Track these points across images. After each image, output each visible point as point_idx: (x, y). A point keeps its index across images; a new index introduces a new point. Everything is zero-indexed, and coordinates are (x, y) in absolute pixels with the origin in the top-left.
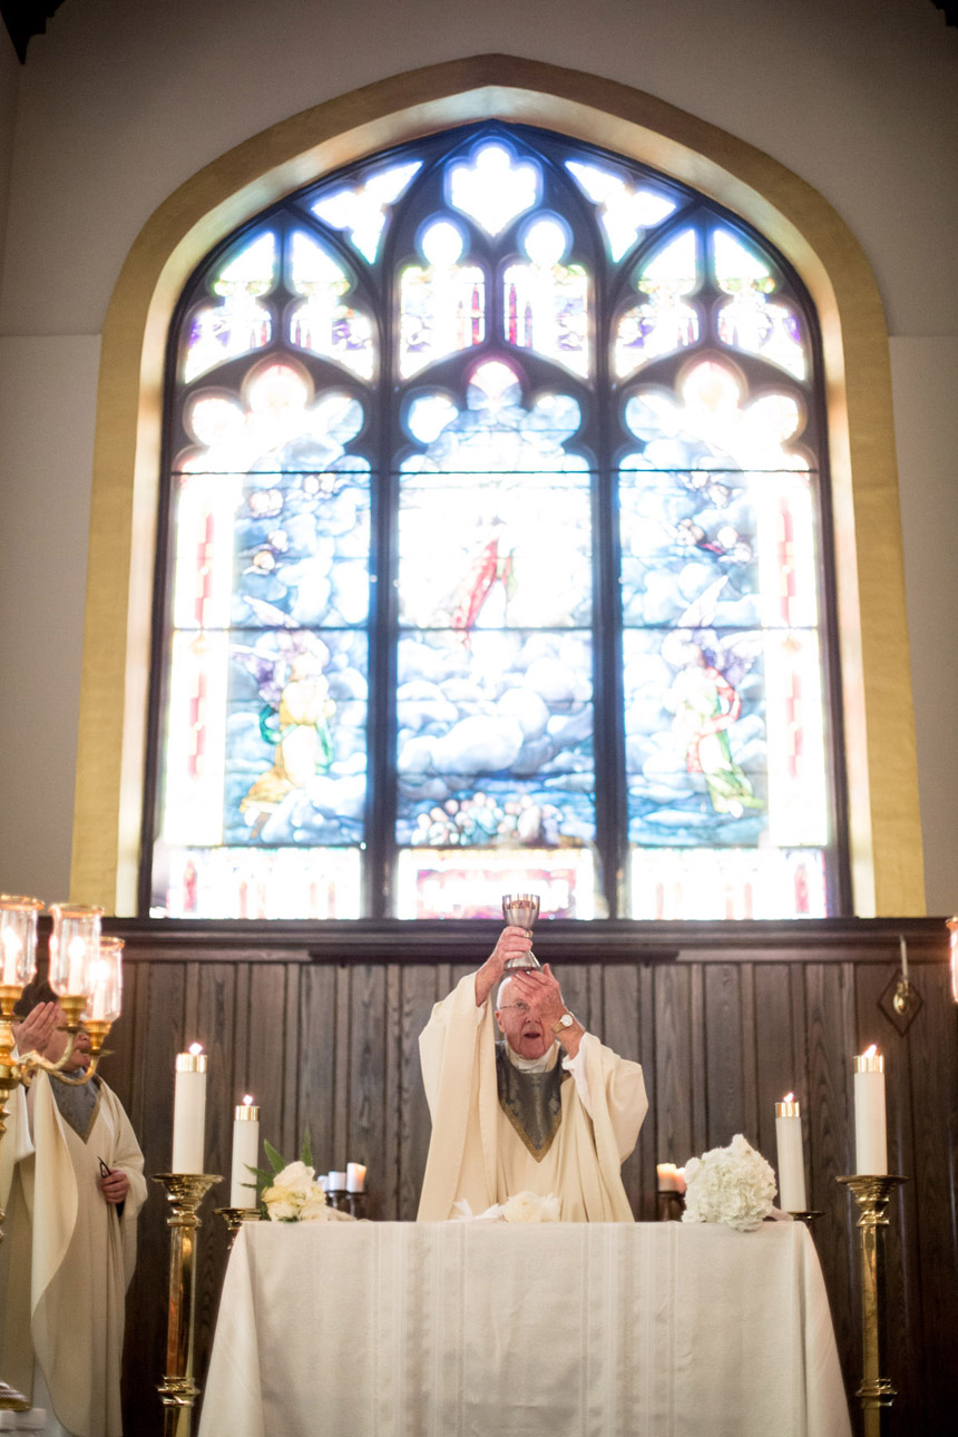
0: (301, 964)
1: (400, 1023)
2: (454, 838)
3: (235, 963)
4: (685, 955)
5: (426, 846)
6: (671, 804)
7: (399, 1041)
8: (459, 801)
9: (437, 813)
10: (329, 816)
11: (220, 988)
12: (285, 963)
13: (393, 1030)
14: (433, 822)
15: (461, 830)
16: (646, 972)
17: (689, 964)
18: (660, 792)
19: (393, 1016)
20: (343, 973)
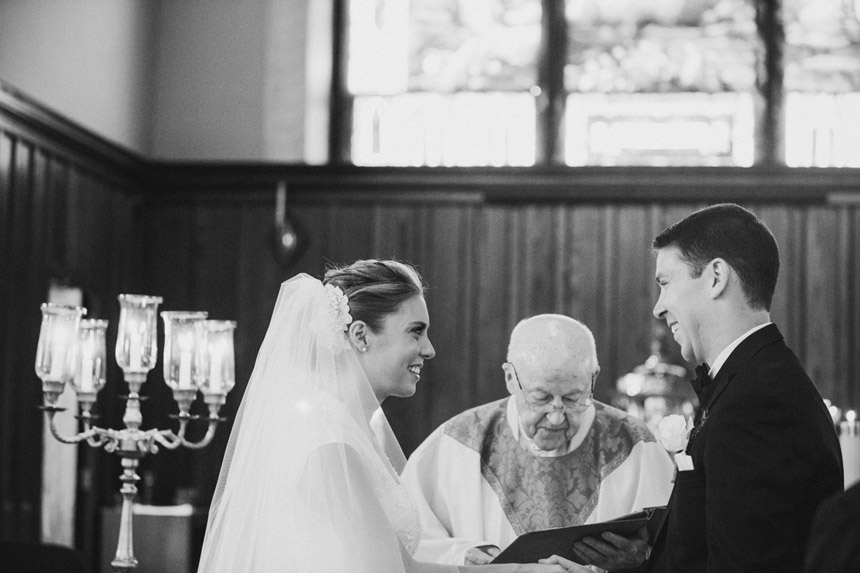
0: (478, 206)
1: (567, 261)
2: (621, 84)
3: (416, 205)
4: (835, 198)
5: (594, 90)
6: (826, 51)
7: (567, 277)
8: (626, 48)
9: (605, 59)
10: (504, 63)
11: (402, 228)
12: (462, 205)
13: (561, 268)
14: (601, 67)
15: (626, 76)
16: (797, 215)
17: (837, 208)
18: (817, 40)
19: (561, 254)
20: (515, 215)
